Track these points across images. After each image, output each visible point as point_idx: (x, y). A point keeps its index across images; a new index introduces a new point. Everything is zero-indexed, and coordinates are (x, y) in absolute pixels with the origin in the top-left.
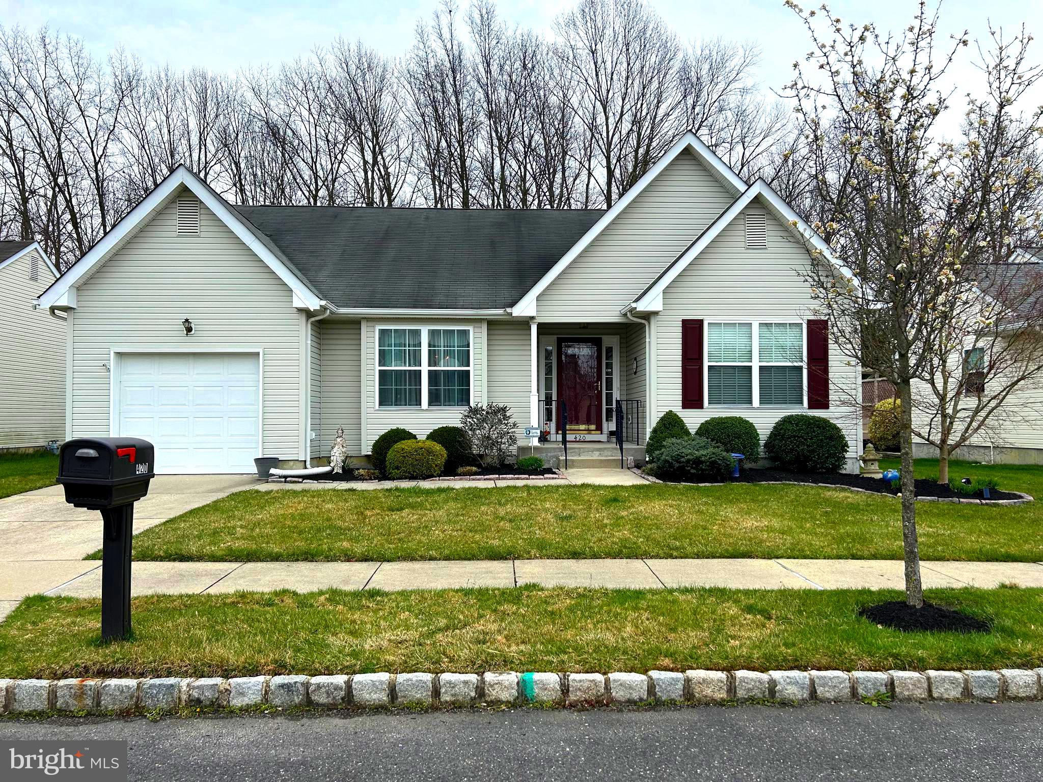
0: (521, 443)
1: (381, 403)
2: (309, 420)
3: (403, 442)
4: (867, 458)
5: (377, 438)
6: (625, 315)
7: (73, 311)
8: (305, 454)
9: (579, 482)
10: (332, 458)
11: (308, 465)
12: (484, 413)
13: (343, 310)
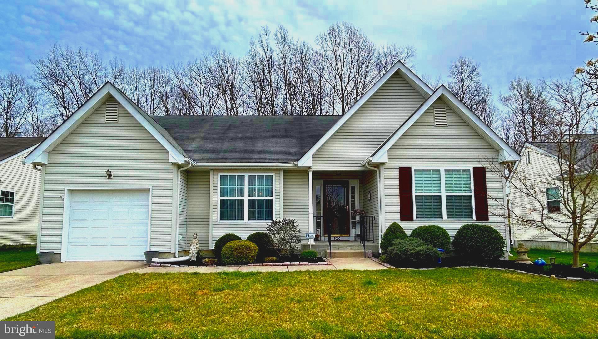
0: (303, 242)
1: (221, 219)
2: (178, 228)
3: (231, 241)
4: (520, 251)
5: (218, 239)
6: (364, 166)
7: (45, 166)
8: (175, 248)
9: (342, 268)
10: (190, 251)
11: (177, 256)
12: (281, 224)
13: (200, 165)
